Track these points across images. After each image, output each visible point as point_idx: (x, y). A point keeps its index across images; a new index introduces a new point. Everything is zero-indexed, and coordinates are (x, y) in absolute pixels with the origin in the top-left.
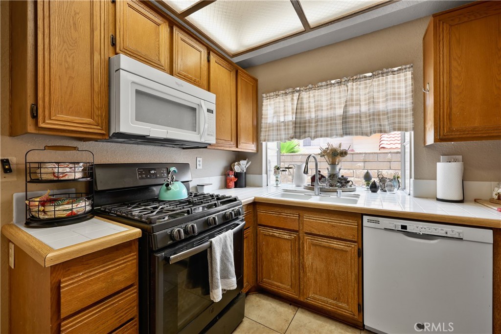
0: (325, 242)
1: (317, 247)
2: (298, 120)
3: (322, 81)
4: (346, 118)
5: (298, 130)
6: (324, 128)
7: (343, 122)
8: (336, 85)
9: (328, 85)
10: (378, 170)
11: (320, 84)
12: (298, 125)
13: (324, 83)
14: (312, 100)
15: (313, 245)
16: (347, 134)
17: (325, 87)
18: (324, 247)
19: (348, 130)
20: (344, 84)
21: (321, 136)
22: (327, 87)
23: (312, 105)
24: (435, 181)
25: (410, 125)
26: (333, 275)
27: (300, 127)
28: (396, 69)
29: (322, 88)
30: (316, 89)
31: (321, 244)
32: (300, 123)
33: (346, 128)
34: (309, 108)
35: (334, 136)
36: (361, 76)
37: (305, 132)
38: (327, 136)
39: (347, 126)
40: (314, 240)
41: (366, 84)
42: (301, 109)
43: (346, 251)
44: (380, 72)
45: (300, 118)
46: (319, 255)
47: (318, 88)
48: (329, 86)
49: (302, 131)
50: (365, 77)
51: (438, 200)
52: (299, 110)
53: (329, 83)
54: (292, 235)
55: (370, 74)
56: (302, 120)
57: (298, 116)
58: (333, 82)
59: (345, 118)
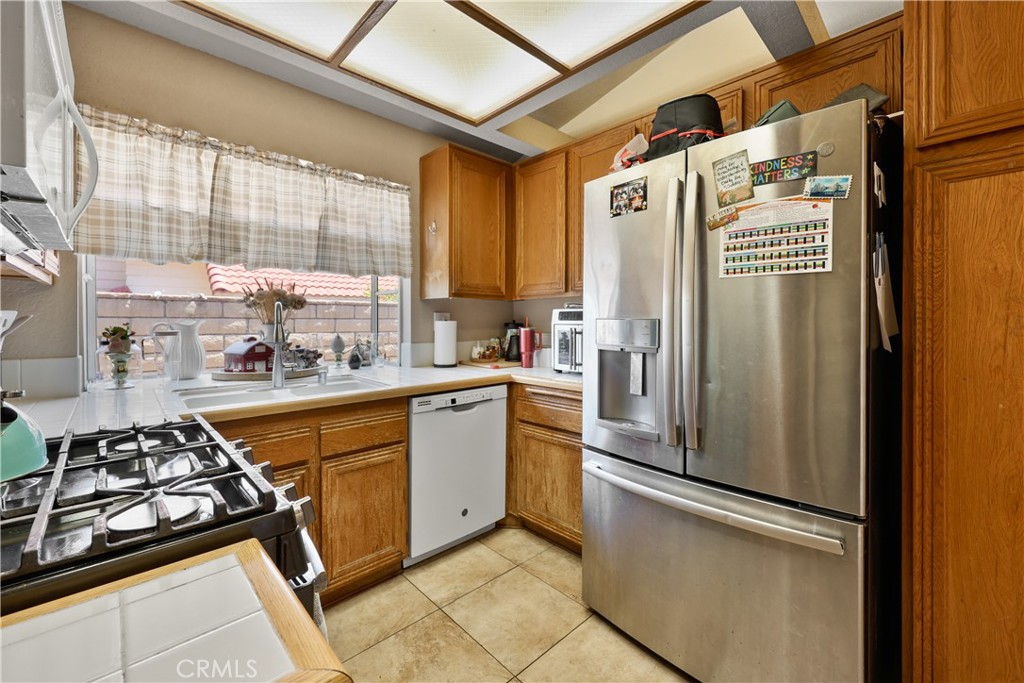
0: (360, 461)
1: (346, 476)
2: (217, 218)
3: (281, 151)
4: (325, 239)
5: (217, 241)
6: (281, 250)
7: (318, 245)
8: (306, 171)
9: (290, 164)
10: (355, 333)
11: (274, 155)
12: (218, 230)
13: (284, 157)
14: (254, 182)
15: (339, 474)
16: (323, 268)
17: (284, 166)
18: (359, 469)
19: (327, 261)
20: (321, 176)
21: (277, 265)
22: (287, 166)
23: (254, 193)
24: (431, 344)
25: (408, 269)
26: (372, 510)
27: (222, 236)
28: (393, 184)
29: (276, 164)
30: (264, 161)
31: (354, 468)
32: (222, 226)
33: (323, 258)
34: (247, 197)
35: (301, 269)
36: (350, 174)
37: (237, 250)
38: (289, 267)
39: (327, 254)
40: (342, 465)
41: (354, 189)
42: (226, 193)
43: (392, 461)
44: (375, 180)
45: (223, 214)
46: (349, 489)
47: (269, 162)
48: (292, 167)
49: (227, 244)
50: (355, 179)
51: (436, 366)
52: (218, 193)
53: (292, 160)
54: (296, 473)
55: (361, 177)
56: (227, 219)
57: (218, 207)
58: (304, 163)
59: (323, 240)
